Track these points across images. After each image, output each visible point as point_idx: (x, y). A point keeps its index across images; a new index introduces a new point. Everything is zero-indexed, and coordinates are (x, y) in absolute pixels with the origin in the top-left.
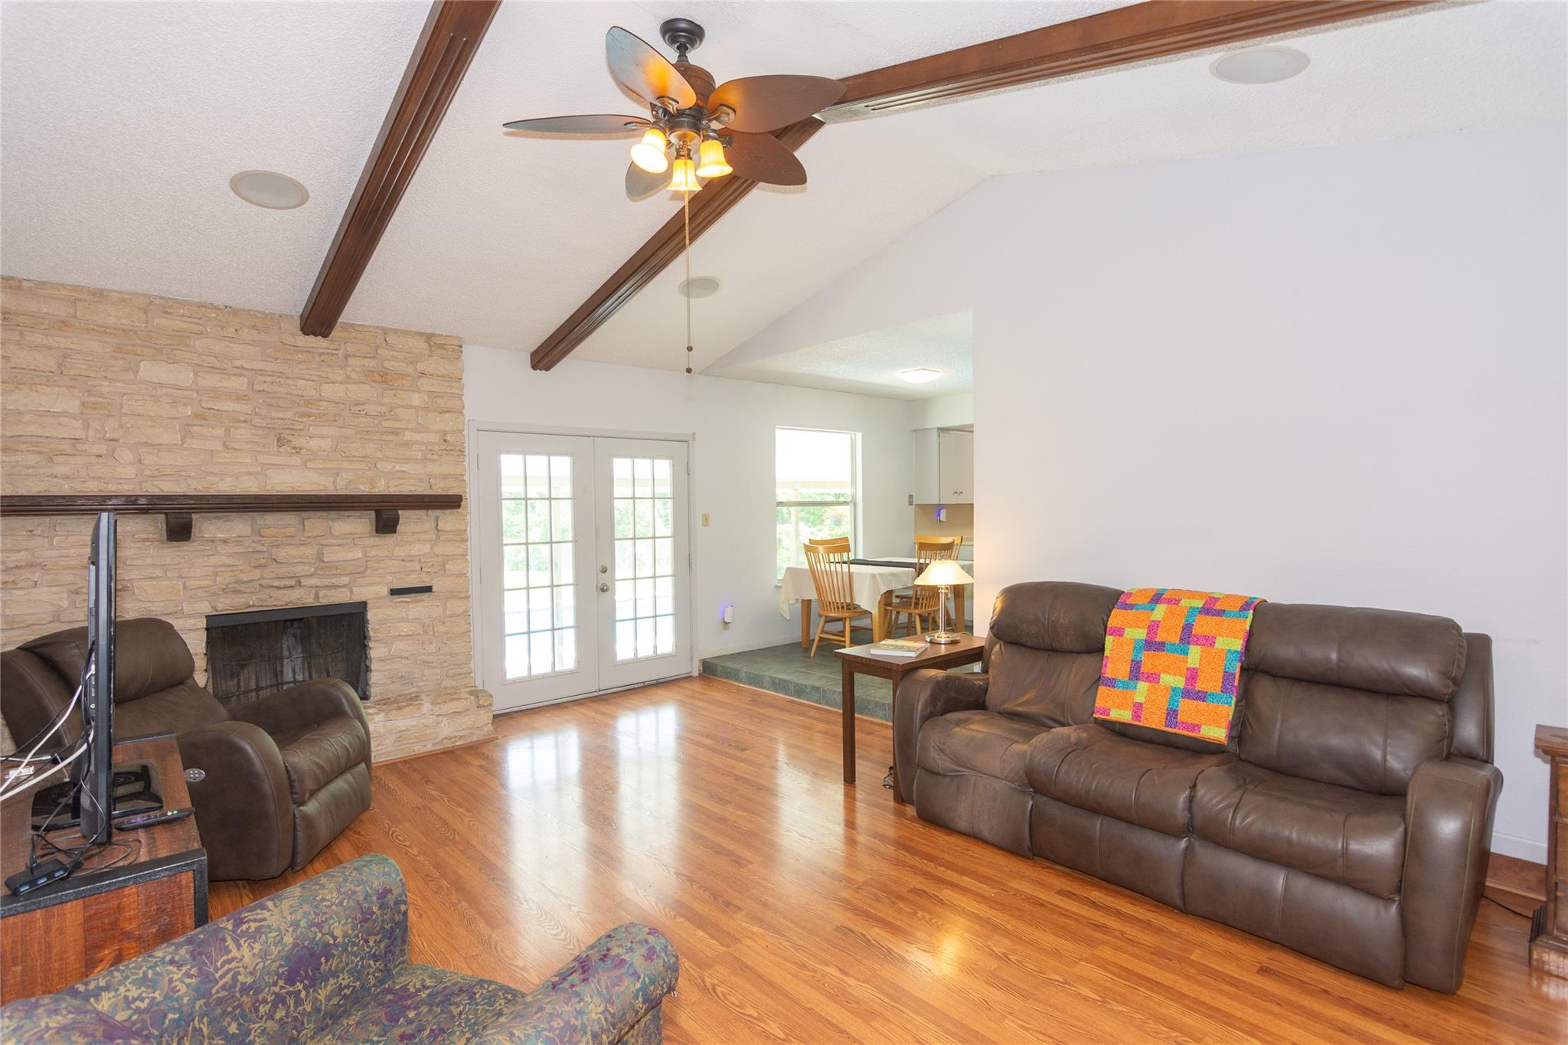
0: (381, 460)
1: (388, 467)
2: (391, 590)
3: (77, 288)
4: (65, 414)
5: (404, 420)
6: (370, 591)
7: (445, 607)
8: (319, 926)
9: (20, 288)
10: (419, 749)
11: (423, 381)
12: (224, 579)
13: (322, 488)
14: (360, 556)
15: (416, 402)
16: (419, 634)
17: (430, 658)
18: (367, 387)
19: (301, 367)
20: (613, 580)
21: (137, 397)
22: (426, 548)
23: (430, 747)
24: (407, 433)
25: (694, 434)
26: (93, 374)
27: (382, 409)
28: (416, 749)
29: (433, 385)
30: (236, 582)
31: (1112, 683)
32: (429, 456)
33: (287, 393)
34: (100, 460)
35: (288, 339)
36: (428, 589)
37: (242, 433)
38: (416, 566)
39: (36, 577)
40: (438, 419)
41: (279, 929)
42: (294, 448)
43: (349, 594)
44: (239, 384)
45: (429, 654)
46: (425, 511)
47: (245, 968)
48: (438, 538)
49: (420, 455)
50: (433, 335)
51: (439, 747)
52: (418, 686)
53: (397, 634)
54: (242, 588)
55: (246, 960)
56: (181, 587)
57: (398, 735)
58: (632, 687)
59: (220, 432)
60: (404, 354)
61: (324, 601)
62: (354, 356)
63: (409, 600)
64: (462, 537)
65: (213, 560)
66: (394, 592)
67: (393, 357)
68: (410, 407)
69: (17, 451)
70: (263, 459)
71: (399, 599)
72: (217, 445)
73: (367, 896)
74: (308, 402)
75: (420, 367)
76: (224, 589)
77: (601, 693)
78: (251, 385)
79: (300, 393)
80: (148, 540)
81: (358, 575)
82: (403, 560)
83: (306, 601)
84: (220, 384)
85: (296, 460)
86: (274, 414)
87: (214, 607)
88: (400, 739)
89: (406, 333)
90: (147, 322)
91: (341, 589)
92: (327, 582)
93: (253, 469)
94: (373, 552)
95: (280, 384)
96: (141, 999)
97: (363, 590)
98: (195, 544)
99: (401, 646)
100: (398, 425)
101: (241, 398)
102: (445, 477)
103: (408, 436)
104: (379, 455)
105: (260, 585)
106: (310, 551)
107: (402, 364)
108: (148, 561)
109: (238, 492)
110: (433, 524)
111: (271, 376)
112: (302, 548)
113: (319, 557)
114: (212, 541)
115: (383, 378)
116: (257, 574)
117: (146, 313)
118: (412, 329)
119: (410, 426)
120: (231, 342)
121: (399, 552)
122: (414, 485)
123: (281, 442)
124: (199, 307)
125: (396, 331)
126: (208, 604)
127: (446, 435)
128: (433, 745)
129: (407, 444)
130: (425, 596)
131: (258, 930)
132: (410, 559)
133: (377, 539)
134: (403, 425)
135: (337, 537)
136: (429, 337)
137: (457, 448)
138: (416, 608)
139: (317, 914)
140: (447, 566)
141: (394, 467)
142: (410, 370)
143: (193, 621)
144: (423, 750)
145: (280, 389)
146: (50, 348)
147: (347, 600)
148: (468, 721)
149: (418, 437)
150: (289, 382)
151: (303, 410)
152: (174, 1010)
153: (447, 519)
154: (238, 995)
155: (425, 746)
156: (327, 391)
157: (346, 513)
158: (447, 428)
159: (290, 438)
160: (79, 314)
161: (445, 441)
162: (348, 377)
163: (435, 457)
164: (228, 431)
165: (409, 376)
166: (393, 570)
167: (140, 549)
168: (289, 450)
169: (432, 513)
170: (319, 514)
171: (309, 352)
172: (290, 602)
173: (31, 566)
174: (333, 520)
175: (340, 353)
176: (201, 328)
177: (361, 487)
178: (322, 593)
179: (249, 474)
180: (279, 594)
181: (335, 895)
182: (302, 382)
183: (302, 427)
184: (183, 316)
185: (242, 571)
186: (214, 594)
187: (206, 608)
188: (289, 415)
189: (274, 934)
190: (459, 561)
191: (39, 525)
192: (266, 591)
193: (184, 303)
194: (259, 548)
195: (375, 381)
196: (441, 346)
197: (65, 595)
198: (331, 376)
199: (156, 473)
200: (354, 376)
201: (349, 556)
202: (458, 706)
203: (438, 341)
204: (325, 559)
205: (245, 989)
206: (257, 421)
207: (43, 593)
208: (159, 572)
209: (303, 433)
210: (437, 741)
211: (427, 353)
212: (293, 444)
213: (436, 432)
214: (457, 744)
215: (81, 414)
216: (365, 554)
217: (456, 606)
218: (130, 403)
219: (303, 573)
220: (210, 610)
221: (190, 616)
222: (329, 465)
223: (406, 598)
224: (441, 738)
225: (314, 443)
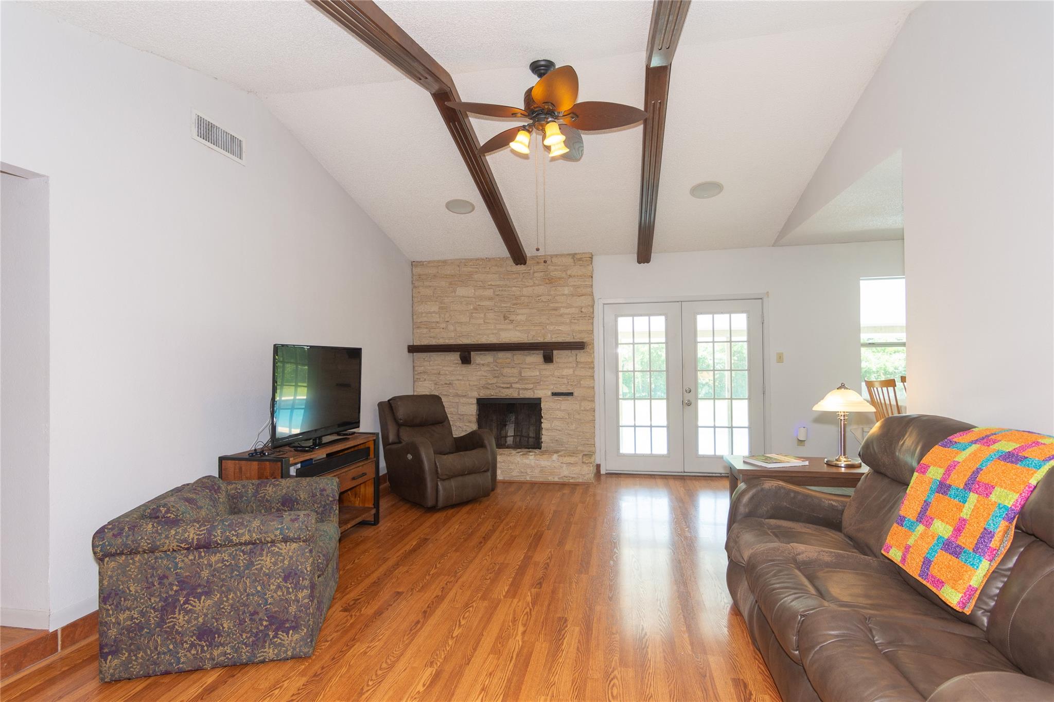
0: (548, 324)
1: (551, 328)
2: (552, 393)
3: (438, 261)
4: (434, 312)
5: (560, 302)
6: (543, 393)
7: (580, 406)
8: (296, 491)
9: (423, 265)
10: (551, 479)
11: (570, 279)
12: (483, 382)
13: (522, 340)
14: (538, 374)
15: (566, 292)
16: (566, 418)
17: (571, 433)
18: (542, 287)
19: (514, 281)
20: (697, 399)
21: (455, 303)
22: (570, 371)
23: (556, 479)
24: (562, 309)
25: (768, 292)
26: (442, 295)
27: (550, 297)
28: (550, 478)
29: (575, 281)
30: (487, 384)
31: (901, 521)
32: (573, 321)
33: (508, 295)
34: (444, 330)
35: (509, 269)
36: (571, 394)
37: (491, 315)
38: (565, 381)
39: (425, 377)
40: (578, 300)
41: (283, 487)
42: (510, 321)
43: (532, 393)
44: (489, 293)
45: (571, 430)
46: (570, 351)
47: (269, 494)
48: (577, 366)
49: (568, 321)
50: (576, 254)
51: (561, 481)
52: (565, 447)
53: (555, 417)
54: (489, 387)
55: (269, 492)
56: (468, 384)
57: (542, 469)
58: (711, 475)
59: (482, 315)
60: (560, 267)
61: (522, 396)
62: (537, 272)
63: (561, 399)
64: (591, 366)
65: (479, 373)
66: (554, 394)
67: (555, 269)
68: (563, 295)
69: (421, 328)
70: (498, 327)
71: (556, 398)
72: (481, 321)
73: (316, 488)
74: (517, 298)
75: (569, 272)
76: (482, 387)
77: (685, 474)
78: (494, 292)
79: (513, 294)
80: (457, 363)
81: (537, 384)
82: (559, 378)
83: (514, 395)
84: (482, 294)
85: (511, 327)
86: (503, 305)
87: (479, 395)
88: (541, 471)
89: (562, 255)
90: (459, 271)
91: (529, 391)
92: (523, 386)
93: (495, 332)
94: (544, 373)
95: (505, 290)
96: (239, 489)
97: (538, 391)
98: (473, 365)
99: (556, 423)
100: (557, 305)
101: (491, 299)
102: (581, 332)
103: (562, 311)
104: (548, 322)
105: (496, 386)
106: (515, 371)
107: (560, 272)
108: (458, 373)
109: (489, 342)
110: (574, 358)
111: (501, 287)
112: (513, 369)
113: (520, 373)
114: (479, 365)
115: (550, 281)
116: (495, 381)
117: (459, 266)
118: (565, 253)
119: (563, 305)
120: (487, 274)
121: (557, 373)
122: (564, 337)
123: (505, 318)
124: (476, 260)
125: (556, 256)
126: (476, 393)
127: (582, 308)
128: (559, 478)
129: (561, 315)
130: (570, 398)
131: (277, 485)
132: (562, 377)
133: (546, 365)
134: (560, 305)
135: (529, 364)
136: (573, 255)
137: (588, 315)
138: (565, 404)
139: (296, 487)
140: (581, 382)
141: (555, 327)
142: (564, 275)
143: (471, 400)
144: (553, 480)
145: (505, 293)
146: (430, 287)
147: (532, 397)
148: (576, 469)
149: (567, 311)
150: (509, 289)
151: (515, 302)
152: (246, 497)
153: (581, 356)
154: (265, 501)
155: (554, 478)
156: (526, 291)
157: (532, 352)
158: (583, 305)
159: (509, 316)
160: (439, 272)
161: (582, 312)
162: (535, 283)
163: (576, 321)
164: (485, 315)
165: (563, 278)
166: (554, 382)
167: (455, 367)
168: (509, 322)
169: (574, 352)
170: (520, 352)
171: (517, 273)
172: (507, 395)
173: (425, 372)
174: (526, 355)
175: (532, 271)
176: (477, 270)
177: (539, 339)
178: (521, 392)
179: (493, 334)
180: (503, 390)
181: (306, 483)
182: (514, 288)
183: (513, 310)
184: (471, 265)
185: (489, 379)
186: (479, 388)
187: (476, 395)
188: (509, 305)
189: (281, 488)
190: (588, 380)
191: (427, 356)
192: (499, 389)
193: (471, 260)
194: (496, 368)
195: (547, 283)
196: (580, 259)
197: (433, 385)
198: (527, 284)
199: (461, 335)
200: (537, 282)
201: (533, 374)
202: (572, 460)
203: (578, 257)
204: (522, 375)
205: (267, 501)
206: (496, 309)
207: (427, 384)
208: (461, 378)
209: (514, 313)
210: (560, 476)
211: (573, 264)
212: (510, 319)
213: (577, 307)
214: (571, 481)
215: (439, 311)
216: (540, 373)
217: (586, 405)
218: (453, 305)
219: (513, 381)
220: (478, 396)
221: (471, 398)
222: (525, 328)
223: (560, 398)
224: (562, 476)
225: (519, 318)
